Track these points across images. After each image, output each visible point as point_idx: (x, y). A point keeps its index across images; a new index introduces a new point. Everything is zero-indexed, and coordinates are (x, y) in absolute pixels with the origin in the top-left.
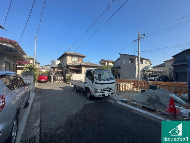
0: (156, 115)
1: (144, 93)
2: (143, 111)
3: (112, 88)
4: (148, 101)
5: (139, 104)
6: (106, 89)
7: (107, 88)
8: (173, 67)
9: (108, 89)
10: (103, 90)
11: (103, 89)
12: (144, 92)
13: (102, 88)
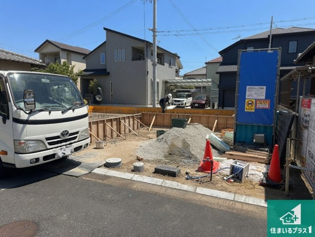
0: (179, 184)
1: (161, 137)
2: (156, 179)
3: (77, 133)
4: (167, 154)
5: (149, 164)
6: (58, 137)
7: (58, 134)
8: (218, 75)
9: (66, 138)
10: (46, 142)
11: (47, 139)
12: (161, 134)
13: (42, 137)
